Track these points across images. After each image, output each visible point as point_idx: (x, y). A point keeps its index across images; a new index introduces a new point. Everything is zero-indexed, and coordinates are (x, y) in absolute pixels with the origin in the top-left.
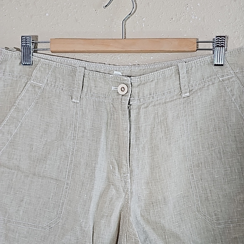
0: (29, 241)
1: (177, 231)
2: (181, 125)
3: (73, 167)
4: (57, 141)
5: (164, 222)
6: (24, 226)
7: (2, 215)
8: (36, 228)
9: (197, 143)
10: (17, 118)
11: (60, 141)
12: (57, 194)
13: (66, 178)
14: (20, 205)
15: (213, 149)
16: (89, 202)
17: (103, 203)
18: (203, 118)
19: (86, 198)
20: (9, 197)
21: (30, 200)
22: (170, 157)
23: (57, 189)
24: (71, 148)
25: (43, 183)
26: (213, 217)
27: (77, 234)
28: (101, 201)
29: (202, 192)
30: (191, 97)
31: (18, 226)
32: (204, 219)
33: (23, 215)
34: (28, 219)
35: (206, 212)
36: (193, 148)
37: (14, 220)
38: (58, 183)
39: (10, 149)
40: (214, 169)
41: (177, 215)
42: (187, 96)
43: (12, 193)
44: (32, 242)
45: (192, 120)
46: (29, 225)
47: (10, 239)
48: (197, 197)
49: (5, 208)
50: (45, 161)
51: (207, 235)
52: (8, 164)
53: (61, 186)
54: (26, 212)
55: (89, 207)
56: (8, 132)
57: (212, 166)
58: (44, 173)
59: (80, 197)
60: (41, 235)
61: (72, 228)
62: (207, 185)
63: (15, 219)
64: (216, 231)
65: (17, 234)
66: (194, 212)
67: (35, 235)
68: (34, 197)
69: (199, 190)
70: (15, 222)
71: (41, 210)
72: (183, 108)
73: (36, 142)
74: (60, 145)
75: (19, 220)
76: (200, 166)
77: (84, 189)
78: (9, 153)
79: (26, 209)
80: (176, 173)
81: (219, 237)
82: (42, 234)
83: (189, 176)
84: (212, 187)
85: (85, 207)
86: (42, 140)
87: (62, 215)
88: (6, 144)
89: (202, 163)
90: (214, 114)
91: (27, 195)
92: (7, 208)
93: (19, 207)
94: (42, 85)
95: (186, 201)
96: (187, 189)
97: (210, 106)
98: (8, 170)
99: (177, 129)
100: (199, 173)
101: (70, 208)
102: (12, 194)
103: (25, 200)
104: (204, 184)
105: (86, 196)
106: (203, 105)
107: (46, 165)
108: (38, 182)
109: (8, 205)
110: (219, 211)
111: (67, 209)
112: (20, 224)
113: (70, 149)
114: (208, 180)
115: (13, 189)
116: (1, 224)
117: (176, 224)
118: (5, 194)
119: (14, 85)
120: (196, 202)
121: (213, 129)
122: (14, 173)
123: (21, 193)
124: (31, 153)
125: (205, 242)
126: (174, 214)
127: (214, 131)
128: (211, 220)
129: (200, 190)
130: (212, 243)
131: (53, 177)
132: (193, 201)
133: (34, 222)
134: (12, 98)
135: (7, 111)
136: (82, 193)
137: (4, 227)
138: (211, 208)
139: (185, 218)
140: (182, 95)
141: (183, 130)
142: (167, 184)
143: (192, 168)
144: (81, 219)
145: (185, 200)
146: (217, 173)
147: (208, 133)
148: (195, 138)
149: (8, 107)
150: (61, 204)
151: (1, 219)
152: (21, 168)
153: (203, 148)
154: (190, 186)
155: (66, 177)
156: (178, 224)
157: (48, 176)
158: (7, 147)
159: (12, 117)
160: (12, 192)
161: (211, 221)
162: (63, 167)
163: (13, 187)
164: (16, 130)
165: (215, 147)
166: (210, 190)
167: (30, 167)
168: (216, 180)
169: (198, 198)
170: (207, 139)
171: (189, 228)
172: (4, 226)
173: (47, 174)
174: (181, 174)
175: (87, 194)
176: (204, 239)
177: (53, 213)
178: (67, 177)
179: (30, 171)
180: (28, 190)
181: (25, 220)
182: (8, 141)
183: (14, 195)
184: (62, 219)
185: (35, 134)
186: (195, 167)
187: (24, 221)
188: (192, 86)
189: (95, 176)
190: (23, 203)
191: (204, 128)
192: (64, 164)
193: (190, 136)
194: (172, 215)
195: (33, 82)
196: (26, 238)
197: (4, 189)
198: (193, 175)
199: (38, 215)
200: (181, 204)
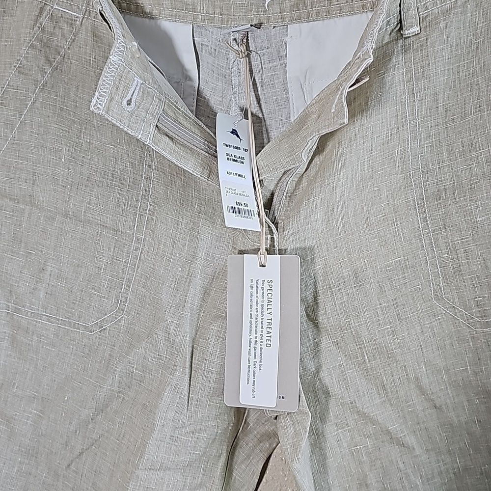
0: (60, 353)
1: (387, 342)
2: (398, 104)
3: (150, 205)
4: (114, 146)
5: (359, 326)
6: (49, 322)
7: (4, 297)
8: (74, 327)
9: (436, 145)
10: (24, 90)
11: (120, 147)
12: (115, 261)
13: (136, 227)
14: (40, 279)
15: (474, 154)
16: (187, 284)
17: (219, 290)
18: (452, 85)
19: (180, 275)
20: (17, 260)
21: (58, 270)
22: (368, 181)
23: (114, 249)
24: (145, 163)
25: (85, 236)
26: (472, 310)
27: (160, 348)
28: (216, 287)
29: (446, 255)
30: (423, 34)
31: (36, 322)
32: (451, 315)
33: (47, 300)
34: (56, 308)
35: (457, 300)
36: (428, 157)
37: (28, 308)
38: (117, 238)
39: (13, 158)
40: (476, 201)
41: (387, 309)
42: (415, 34)
43: (22, 252)
44: (65, 355)
45: (425, 90)
46: (58, 320)
47: (22, 346)
48: (436, 268)
49: (8, 284)
50: (88, 188)
51: (459, 349)
52: (9, 190)
53: (124, 244)
54: (51, 294)
55: (185, 294)
56: (6, 120)
57: (471, 196)
58: (88, 215)
59: (167, 271)
60: (82, 342)
61: (149, 333)
62: (458, 240)
63: (30, 306)
64: (478, 340)
65: (35, 337)
66: (429, 300)
67: (72, 342)
68: (68, 264)
69: (440, 251)
70: (30, 313)
71: (82, 292)
72: (405, 62)
73: (67, 145)
74: (120, 155)
75: (38, 309)
76: (443, 197)
77: (177, 255)
78: (10, 167)
79: (50, 288)
80: (383, 216)
81: (487, 353)
82: (85, 340)
83: (416, 222)
84: (469, 244)
85: (178, 293)
86: (79, 142)
87: (127, 304)
88: (4, 146)
89: (448, 190)
90: (479, 72)
91: (53, 259)
92: (13, 284)
93: (37, 282)
94: (79, 15)
95: (410, 276)
96: (412, 251)
97: (468, 53)
98: (11, 203)
99: (388, 115)
100: (441, 213)
101: (144, 290)
102: (22, 254)
103: (49, 269)
104: (452, 238)
105: (180, 269)
106: (452, 52)
107: (91, 196)
108: (74, 233)
109: (14, 276)
110: (486, 295)
111: (138, 292)
112: (41, 317)
113: (143, 166)
114: (460, 229)
115: (23, 245)
116: (2, 316)
117: (387, 328)
118: (9, 253)
119: (18, 13)
120: (433, 278)
121: (476, 108)
122: (24, 210)
123: (39, 255)
124: (58, 169)
125: (453, 365)
126: (381, 307)
127: (477, 113)
128: (467, 317)
129: (443, 251)
130: (470, 366)
131: (106, 223)
132: (426, 278)
133: (68, 315)
134: (15, 43)
135: (4, 72)
136: (173, 262)
137: (8, 321)
138: (466, 291)
139: (407, 315)
140: (402, 32)
141: (404, 115)
142: (360, 240)
143: (424, 202)
144: (168, 317)
145: (406, 274)
146: (482, 210)
147: (463, 118)
148: (432, 132)
149: (7, 64)
150: (124, 282)
151: (2, 304)
152: (38, 200)
153: (450, 155)
154: (420, 244)
155: (134, 226)
156: (391, 327)
157: (97, 221)
158: (6, 154)
159: (12, 86)
160: (22, 250)
161: (468, 320)
162: (128, 203)
163: (23, 240)
164: (23, 117)
165: (478, 149)
166: (465, 250)
167: (55, 199)
168: (479, 226)
169: (437, 270)
170: (460, 132)
171: (417, 336)
172: (8, 319)
173: (94, 216)
174: (397, 217)
175: (182, 267)
176: (451, 358)
177: (107, 299)
178: (136, 225)
179: (56, 208)
180: (54, 249)
181: (51, 310)
182: (7, 140)
183: (27, 256)
184: (128, 314)
185: (65, 127)
186: (431, 199)
187: (48, 311)
188: (426, 8)
189: (198, 230)
190: (45, 275)
191: (455, 107)
192: (130, 197)
193: (419, 128)
194: (376, 309)
195: (57, 7)
196: (53, 346)
197: (5, 243)
198: (426, 218)
199: (76, 301)
200: (397, 284)
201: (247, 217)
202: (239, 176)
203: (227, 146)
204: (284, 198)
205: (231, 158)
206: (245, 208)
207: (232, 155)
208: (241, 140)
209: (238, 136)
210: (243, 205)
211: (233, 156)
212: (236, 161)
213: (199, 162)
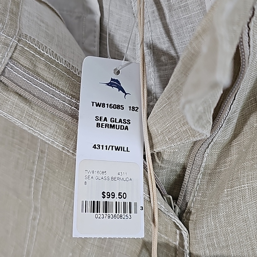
201: (121, 216)
202: (117, 149)
203: (98, 105)
204: (200, 176)
205: (105, 122)
206: (118, 200)
207: (105, 119)
208: (126, 94)
209: (121, 89)
210: (117, 195)
211: (109, 119)
212: (112, 127)
213: (61, 129)
